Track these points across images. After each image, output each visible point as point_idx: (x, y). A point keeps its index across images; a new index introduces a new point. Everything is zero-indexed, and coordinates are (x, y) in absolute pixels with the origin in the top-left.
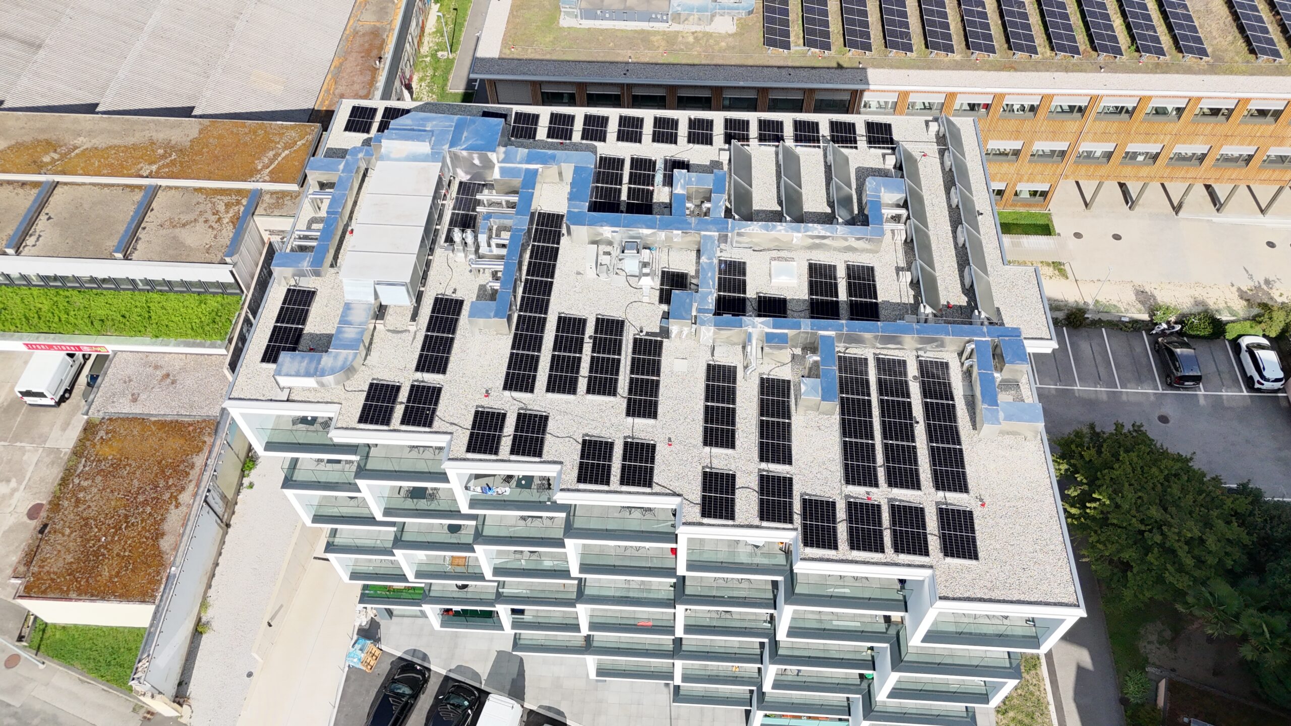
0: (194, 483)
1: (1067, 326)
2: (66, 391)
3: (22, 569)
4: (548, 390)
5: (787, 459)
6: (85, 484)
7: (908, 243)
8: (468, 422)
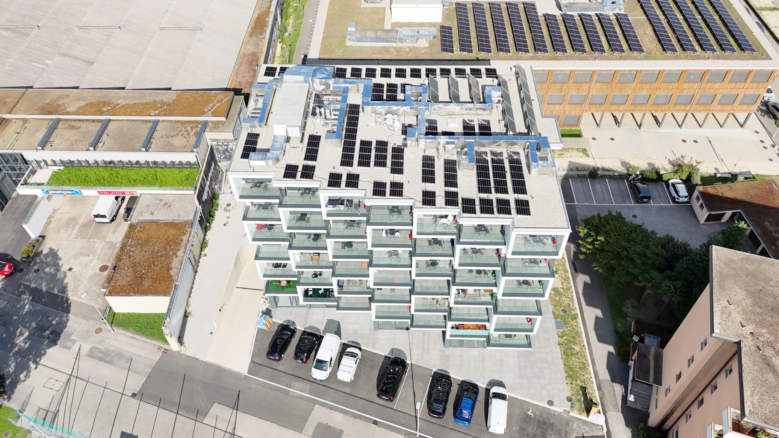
0: (183, 247)
1: (589, 178)
2: (114, 216)
3: (106, 285)
4: (358, 166)
5: (456, 186)
6: (133, 249)
7: (503, 112)
8: (328, 177)
